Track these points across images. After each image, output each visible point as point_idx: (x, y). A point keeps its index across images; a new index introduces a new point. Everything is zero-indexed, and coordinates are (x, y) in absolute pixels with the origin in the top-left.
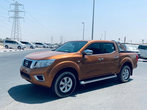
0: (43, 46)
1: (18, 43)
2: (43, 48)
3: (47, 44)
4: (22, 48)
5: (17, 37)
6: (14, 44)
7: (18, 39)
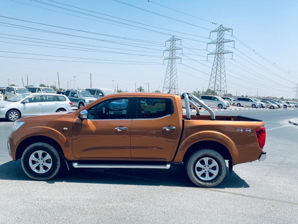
0: (252, 103)
1: (218, 100)
2: (251, 109)
3: (264, 100)
4: (223, 107)
5: (219, 88)
6: (214, 101)
7: (220, 91)
